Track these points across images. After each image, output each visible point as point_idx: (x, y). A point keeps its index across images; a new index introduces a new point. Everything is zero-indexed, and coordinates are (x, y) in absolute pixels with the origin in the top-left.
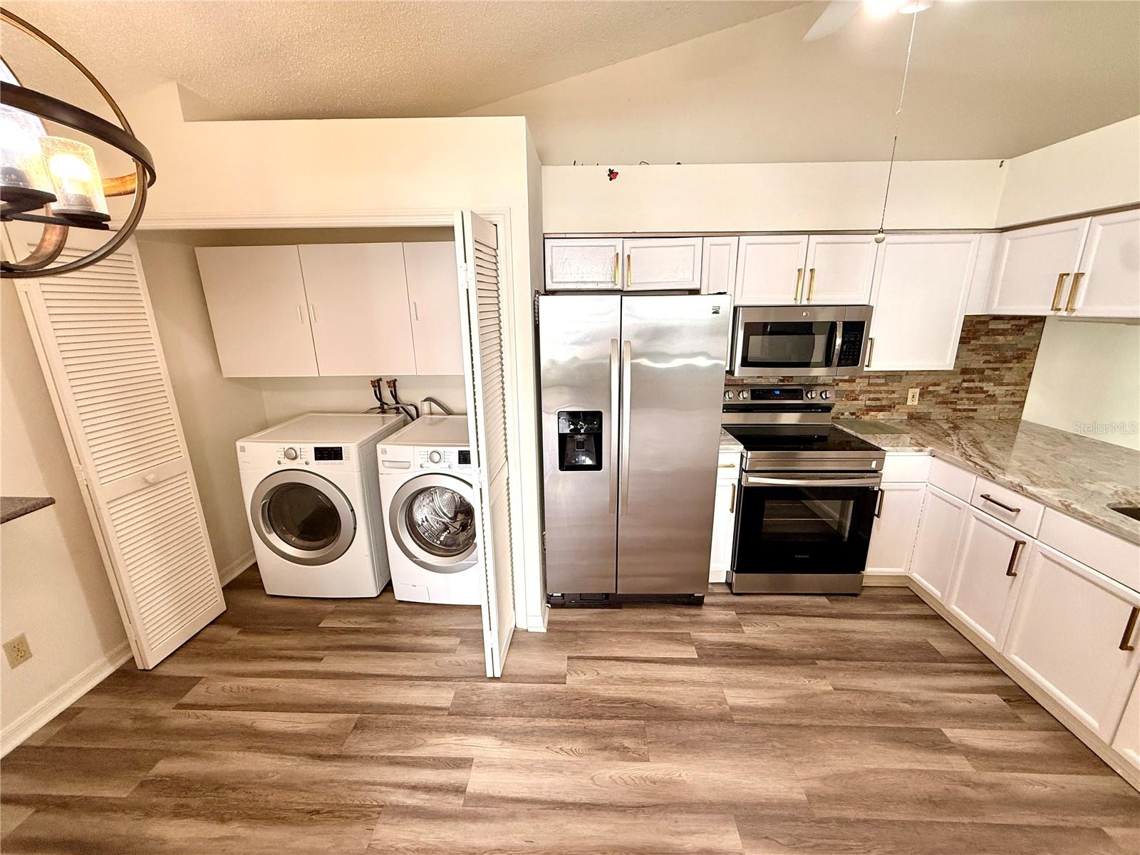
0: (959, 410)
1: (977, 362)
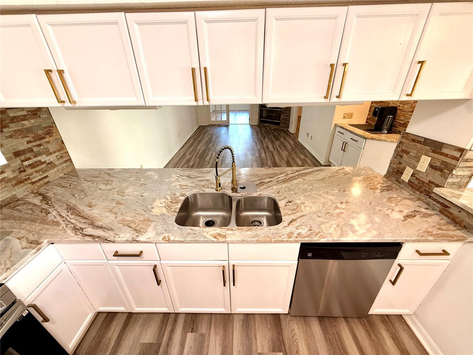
0: (36, 182)
1: (22, 144)
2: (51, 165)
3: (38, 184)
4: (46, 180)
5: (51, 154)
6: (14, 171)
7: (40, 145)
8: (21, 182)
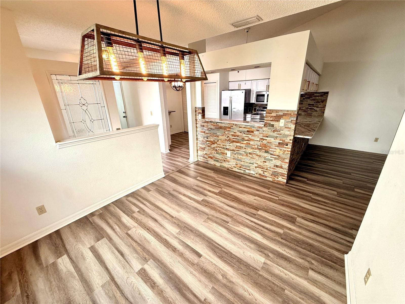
1: (312, 102)
2: (316, 111)
3: (308, 114)
4: (311, 114)
5: (318, 108)
6: (305, 108)
8: (305, 111)
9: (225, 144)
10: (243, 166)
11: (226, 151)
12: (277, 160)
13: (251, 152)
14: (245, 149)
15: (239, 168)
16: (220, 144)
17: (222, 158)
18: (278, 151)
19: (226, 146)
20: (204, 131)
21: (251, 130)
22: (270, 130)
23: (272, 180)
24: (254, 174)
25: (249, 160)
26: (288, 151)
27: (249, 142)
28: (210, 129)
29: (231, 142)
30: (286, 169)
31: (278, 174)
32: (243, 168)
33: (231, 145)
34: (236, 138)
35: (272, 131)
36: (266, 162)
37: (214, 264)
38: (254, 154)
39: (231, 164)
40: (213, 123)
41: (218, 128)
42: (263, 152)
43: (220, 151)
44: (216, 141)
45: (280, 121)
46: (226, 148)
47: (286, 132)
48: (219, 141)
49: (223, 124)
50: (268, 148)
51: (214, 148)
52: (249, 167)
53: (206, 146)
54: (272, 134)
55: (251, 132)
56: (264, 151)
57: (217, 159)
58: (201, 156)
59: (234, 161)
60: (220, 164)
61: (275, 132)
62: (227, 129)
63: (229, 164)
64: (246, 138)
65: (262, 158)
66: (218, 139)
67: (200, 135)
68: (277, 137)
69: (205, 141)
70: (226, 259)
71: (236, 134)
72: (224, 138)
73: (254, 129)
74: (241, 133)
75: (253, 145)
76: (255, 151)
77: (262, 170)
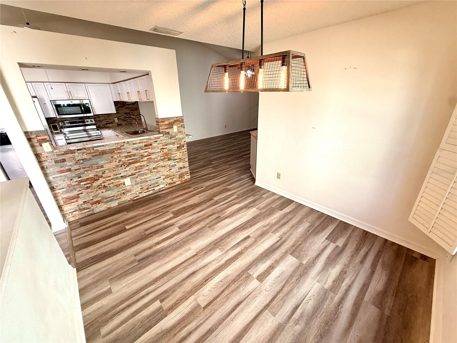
2: (134, 119)
3: (128, 123)
5: (135, 116)
7: (132, 112)
9: (118, 171)
10: (150, 186)
11: (122, 181)
12: (180, 163)
13: (155, 166)
14: (147, 166)
15: (146, 191)
16: (109, 175)
17: (119, 191)
18: (178, 155)
19: (121, 174)
20: (67, 168)
21: (149, 143)
22: (167, 138)
23: (180, 183)
24: (164, 186)
25: (155, 176)
26: (185, 151)
27: (150, 157)
28: (82, 161)
29: (126, 165)
30: (187, 167)
31: (183, 174)
32: (151, 188)
33: (127, 169)
34: (132, 158)
35: (169, 138)
36: (171, 169)
37: (256, 230)
38: (159, 167)
39: (135, 192)
40: (85, 151)
41: (99, 155)
42: (166, 161)
43: (112, 185)
44: (101, 174)
45: (173, 128)
46: (122, 176)
47: (180, 136)
48: (106, 171)
49: (106, 147)
50: (170, 155)
51: (99, 186)
52: (157, 183)
53: (80, 190)
54: (169, 141)
55: (149, 145)
56: (167, 159)
57: (110, 198)
58: (73, 212)
59: (137, 186)
60: (118, 202)
61: (172, 139)
62: (116, 152)
63: (132, 194)
64: (146, 154)
65: (168, 167)
66: (103, 170)
67: (60, 178)
68: (174, 143)
69: (77, 183)
70: (253, 224)
71: (131, 154)
72: (113, 164)
73: (151, 141)
74: (137, 150)
75: (155, 158)
76: (159, 164)
77: (170, 179)
